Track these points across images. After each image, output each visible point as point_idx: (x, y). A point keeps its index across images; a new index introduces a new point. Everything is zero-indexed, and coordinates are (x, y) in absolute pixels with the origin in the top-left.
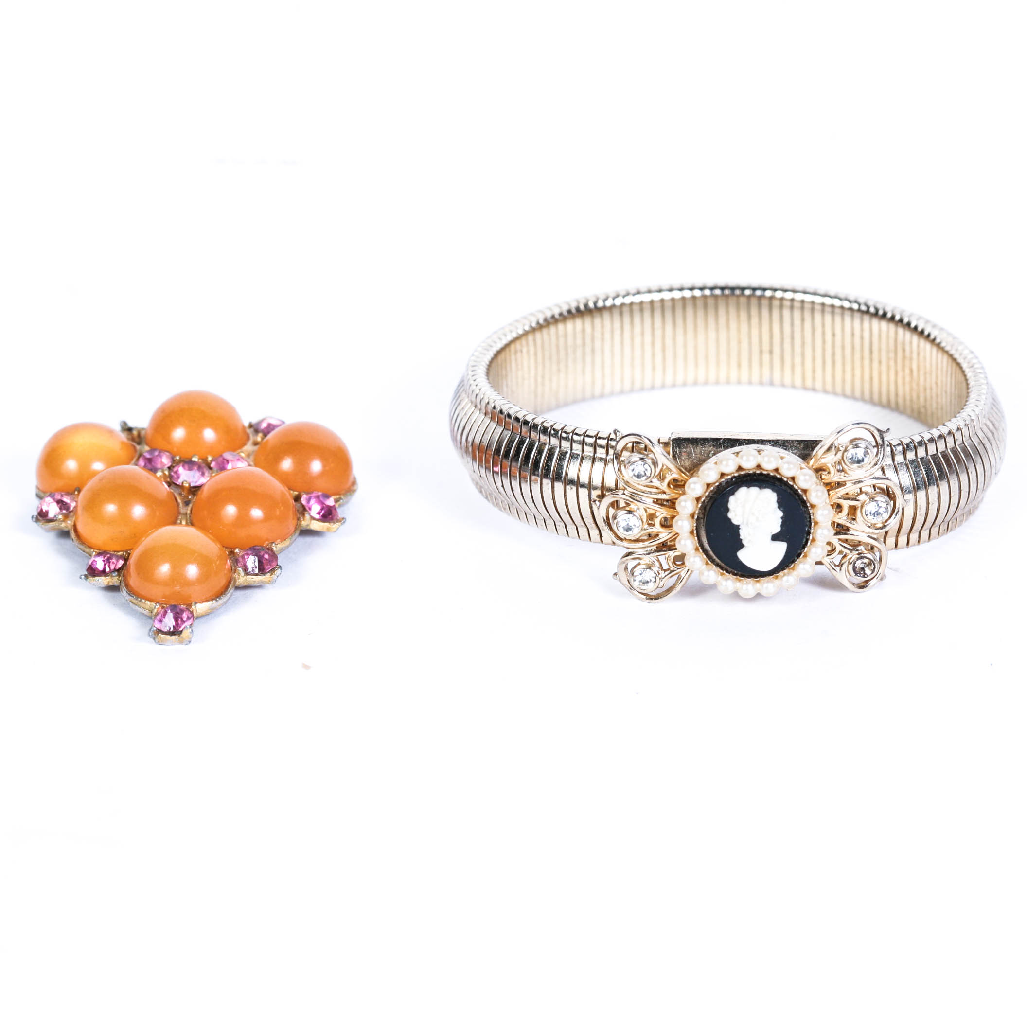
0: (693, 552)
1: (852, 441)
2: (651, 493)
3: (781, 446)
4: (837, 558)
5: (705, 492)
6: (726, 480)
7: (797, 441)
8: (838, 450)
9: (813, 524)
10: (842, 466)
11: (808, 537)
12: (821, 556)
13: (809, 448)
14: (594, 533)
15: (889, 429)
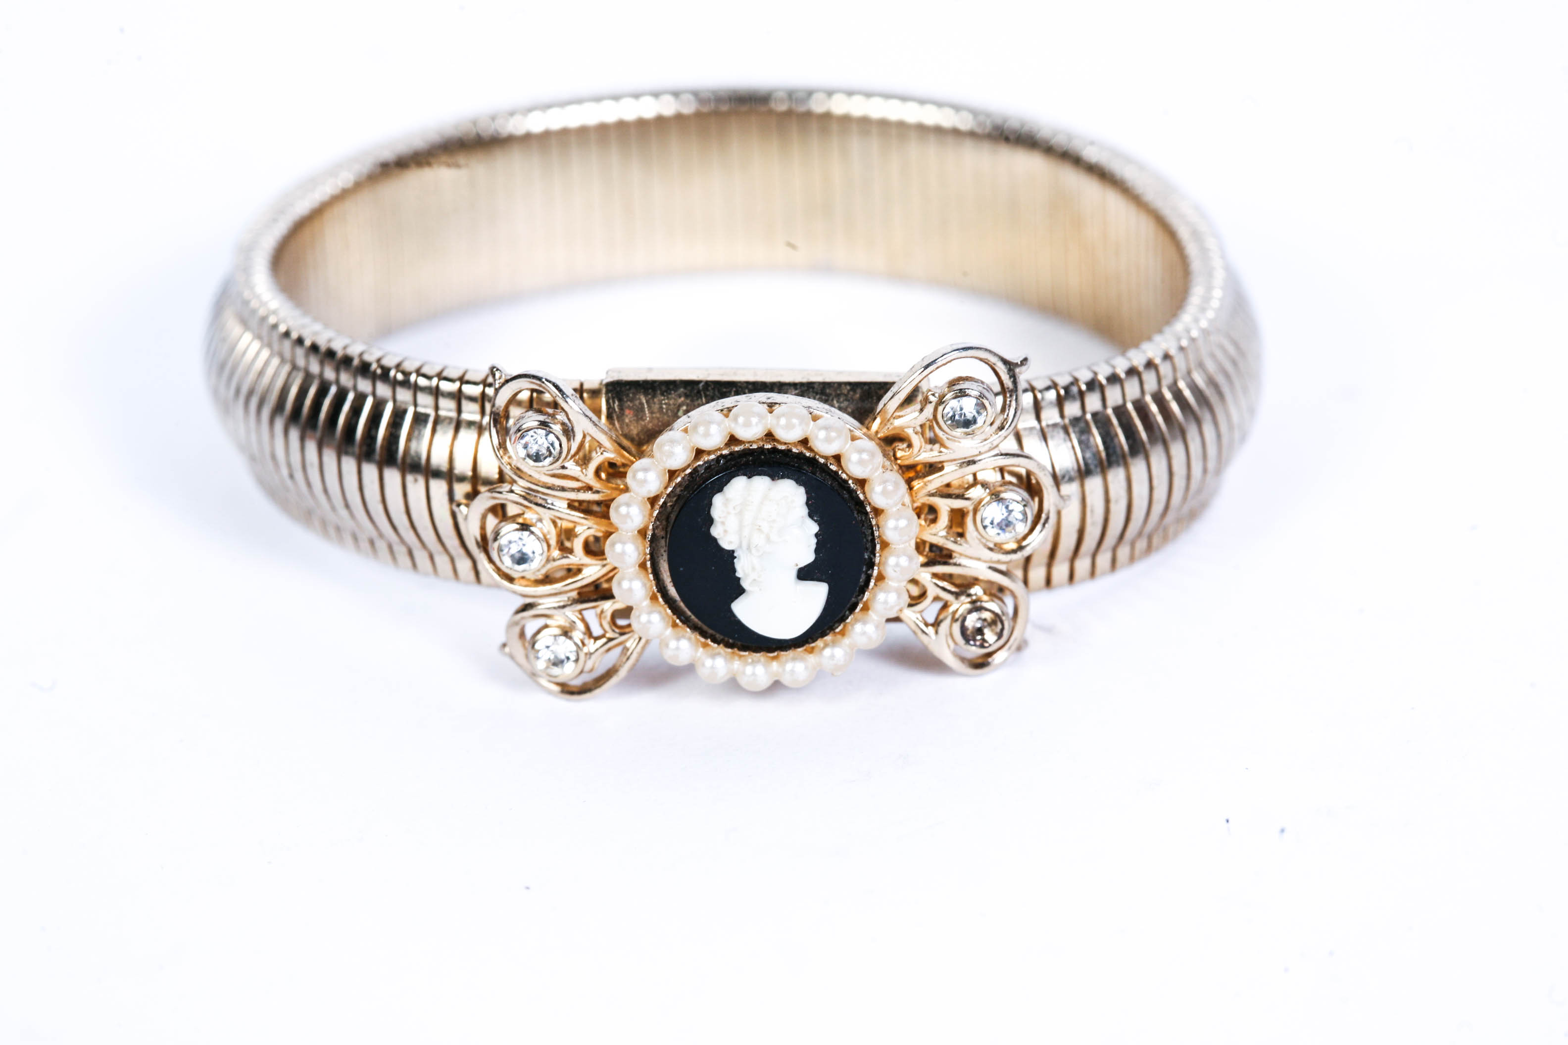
0: (646, 603)
1: (952, 384)
2: (563, 489)
3: (817, 393)
4: (930, 610)
5: (666, 488)
6: (705, 463)
7: (849, 384)
8: (926, 401)
9: (878, 547)
10: (934, 432)
11: (869, 572)
12: (897, 608)
13: (872, 397)
14: (464, 565)
15: (1026, 359)
